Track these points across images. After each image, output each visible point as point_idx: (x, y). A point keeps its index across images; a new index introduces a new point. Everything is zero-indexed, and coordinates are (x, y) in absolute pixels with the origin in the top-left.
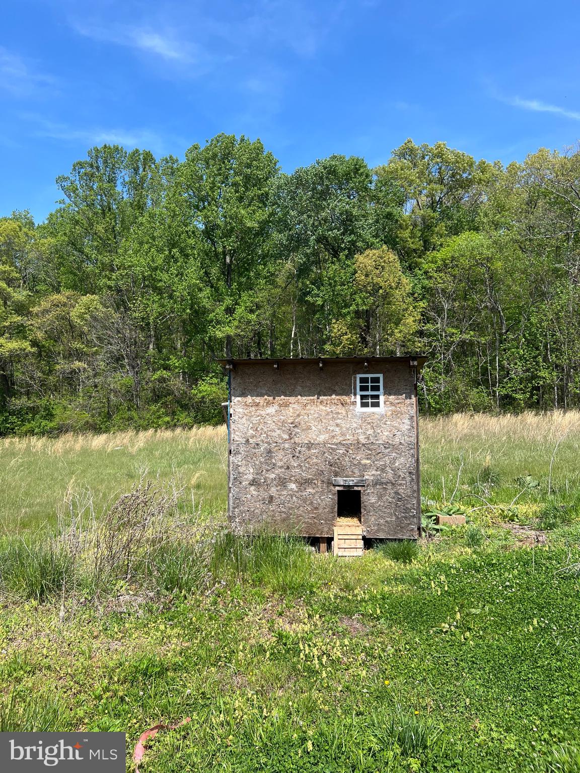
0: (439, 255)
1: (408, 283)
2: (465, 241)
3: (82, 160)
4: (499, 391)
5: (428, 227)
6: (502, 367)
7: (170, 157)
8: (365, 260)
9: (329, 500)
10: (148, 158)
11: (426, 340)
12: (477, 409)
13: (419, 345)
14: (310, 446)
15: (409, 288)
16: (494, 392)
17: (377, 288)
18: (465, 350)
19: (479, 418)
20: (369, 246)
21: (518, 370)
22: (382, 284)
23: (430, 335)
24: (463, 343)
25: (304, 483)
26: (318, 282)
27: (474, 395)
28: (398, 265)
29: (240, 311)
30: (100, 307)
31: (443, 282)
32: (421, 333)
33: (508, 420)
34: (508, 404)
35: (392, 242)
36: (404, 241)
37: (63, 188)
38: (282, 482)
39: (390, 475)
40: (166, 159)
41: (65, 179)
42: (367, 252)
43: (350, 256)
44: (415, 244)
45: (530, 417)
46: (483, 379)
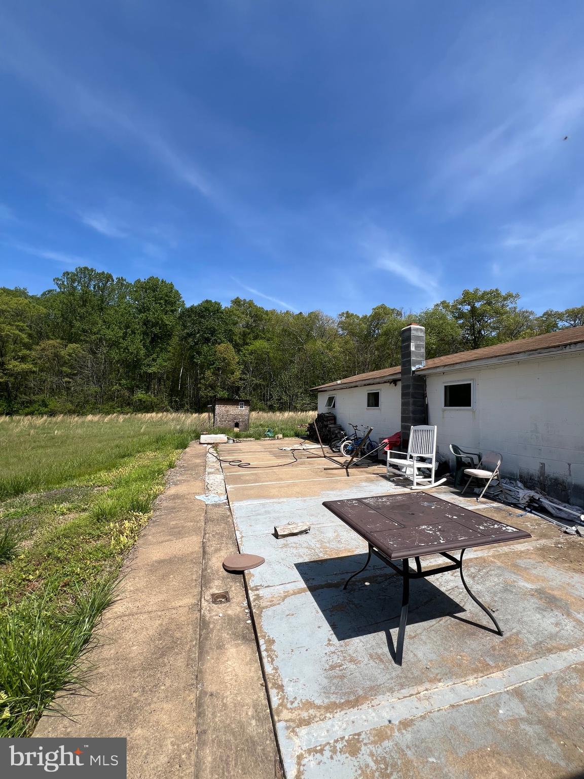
0: (250, 348)
1: (237, 359)
2: (259, 344)
3: (69, 271)
4: (269, 403)
5: (245, 335)
6: (271, 394)
7: (122, 278)
8: (221, 347)
9: (233, 424)
10: (109, 277)
11: (243, 382)
12: (260, 410)
13: (241, 383)
14: (231, 414)
15: (238, 360)
16: (267, 404)
17: (224, 359)
18: (257, 387)
19: (260, 413)
20: (222, 342)
21: (275, 397)
22: (227, 358)
23: (244, 380)
24: (256, 384)
25: (228, 421)
26: (199, 353)
27: (259, 404)
28: (233, 350)
29: (159, 361)
30: (81, 351)
31: (250, 358)
32: (241, 379)
33: (270, 414)
34: (271, 409)
35: (231, 341)
36: (236, 340)
37: (57, 284)
38: (225, 421)
39: (244, 420)
40: (119, 278)
41: (58, 279)
42: (222, 344)
43: (213, 344)
44: (240, 341)
45: (278, 414)
46: (263, 398)
